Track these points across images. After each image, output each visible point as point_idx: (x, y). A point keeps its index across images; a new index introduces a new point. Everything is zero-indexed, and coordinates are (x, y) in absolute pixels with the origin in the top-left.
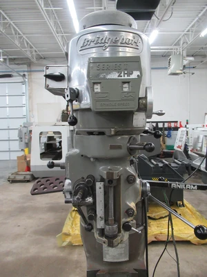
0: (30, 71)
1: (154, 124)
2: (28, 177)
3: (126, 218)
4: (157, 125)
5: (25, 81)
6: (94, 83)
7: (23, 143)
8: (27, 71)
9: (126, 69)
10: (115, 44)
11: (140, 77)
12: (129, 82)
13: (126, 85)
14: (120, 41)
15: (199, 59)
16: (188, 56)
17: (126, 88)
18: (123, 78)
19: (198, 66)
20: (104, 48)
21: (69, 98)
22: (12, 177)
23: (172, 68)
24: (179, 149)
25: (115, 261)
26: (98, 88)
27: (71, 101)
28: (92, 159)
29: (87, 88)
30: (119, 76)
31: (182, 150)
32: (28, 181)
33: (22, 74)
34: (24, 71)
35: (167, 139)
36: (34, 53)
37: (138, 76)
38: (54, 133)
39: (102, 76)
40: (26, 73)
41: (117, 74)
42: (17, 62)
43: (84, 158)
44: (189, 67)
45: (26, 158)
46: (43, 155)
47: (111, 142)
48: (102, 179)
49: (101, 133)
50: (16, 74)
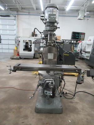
1: (70, 41)
2: (18, 58)
3: (53, 41)
4: (71, 41)
5: (16, 19)
6: (49, 18)
7: (17, 44)
8: (17, 14)
11: (56, 17)
15: (92, 13)
16: (87, 11)
18: (53, 17)
19: (91, 16)
22: (12, 57)
23: (80, 17)
27: (45, 21)
31: (79, 51)
33: (14, 15)
34: (15, 14)
35: (75, 48)
36: (20, 6)
38: (29, 41)
40: (16, 15)
42: (12, 10)
43: (47, 30)
44: (88, 17)
45: (17, 51)
46: (24, 50)
47: (51, 27)
48: (49, 34)
49: (50, 26)
50: (12, 15)
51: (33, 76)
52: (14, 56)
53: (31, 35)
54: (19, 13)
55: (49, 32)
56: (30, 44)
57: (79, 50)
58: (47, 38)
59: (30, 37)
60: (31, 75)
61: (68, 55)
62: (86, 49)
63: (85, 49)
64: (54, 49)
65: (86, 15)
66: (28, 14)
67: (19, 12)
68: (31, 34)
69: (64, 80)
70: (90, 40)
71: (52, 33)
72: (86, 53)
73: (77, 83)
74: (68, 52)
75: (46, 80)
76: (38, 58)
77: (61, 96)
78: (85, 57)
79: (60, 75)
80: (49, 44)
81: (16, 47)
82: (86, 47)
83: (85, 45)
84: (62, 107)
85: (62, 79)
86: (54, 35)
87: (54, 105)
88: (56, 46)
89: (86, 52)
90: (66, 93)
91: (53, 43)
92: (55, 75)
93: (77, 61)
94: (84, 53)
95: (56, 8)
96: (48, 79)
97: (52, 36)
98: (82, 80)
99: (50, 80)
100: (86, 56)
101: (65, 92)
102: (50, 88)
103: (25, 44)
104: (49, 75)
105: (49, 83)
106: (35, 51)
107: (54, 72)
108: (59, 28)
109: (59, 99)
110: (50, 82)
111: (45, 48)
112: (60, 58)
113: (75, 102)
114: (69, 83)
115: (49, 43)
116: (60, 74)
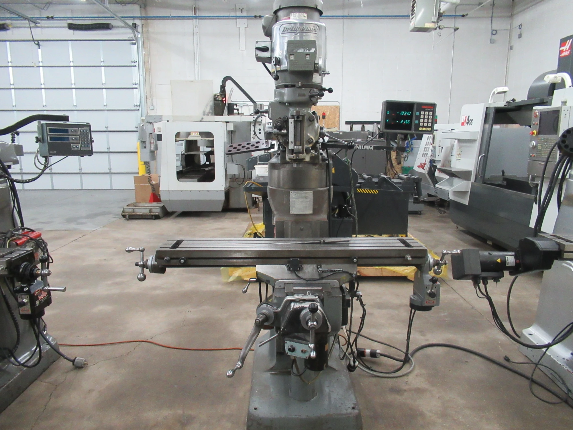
0: (147, 18)
2: (157, 211)
3: (308, 145)
5: (136, 38)
6: (291, 55)
7: (147, 150)
8: (141, 18)
9: (308, 47)
10: (302, 31)
11: (315, 52)
12: (309, 55)
13: (308, 56)
14: (305, 30)
17: (308, 58)
18: (306, 52)
19: (471, 13)
20: (296, 34)
21: (275, 63)
22: (129, 210)
23: (418, 18)
24: (421, 170)
25: (301, 213)
26: (292, 58)
27: (275, 65)
28: (286, 104)
29: (286, 57)
30: (304, 51)
31: (425, 171)
32: (157, 217)
33: (130, 22)
34: (134, 18)
37: (314, 51)
38: (201, 134)
39: (294, 51)
40: (138, 22)
41: (303, 50)
43: (282, 103)
44: (455, 16)
45: (150, 180)
46: (181, 175)
47: (299, 91)
48: (293, 117)
49: (293, 86)
50: (119, 23)
51: (229, 289)
52: (135, 205)
53: (208, 110)
54: (153, 12)
55: (293, 111)
56: (204, 149)
57: (422, 166)
58: (284, 131)
59: (206, 118)
60: (220, 287)
61: (376, 192)
62: (453, 159)
63: (447, 161)
64: (315, 172)
65: (448, 10)
66: (191, 13)
67: (149, 8)
68: (208, 103)
69: (359, 298)
70: (469, 121)
71: (304, 111)
72: (456, 180)
73: (414, 306)
74: (373, 177)
75: (289, 298)
76: (244, 210)
77: (351, 368)
78: (451, 197)
79: (344, 277)
80: (293, 156)
81: (145, 163)
82: (455, 152)
83: (447, 144)
84: (356, 411)
85: (353, 292)
86: (313, 118)
87: (326, 402)
88: (324, 160)
89: (452, 174)
90: (373, 354)
91: (308, 151)
92: (322, 278)
93: (416, 213)
94: (448, 177)
95: (316, 9)
96: (296, 297)
97: (306, 123)
98: (433, 295)
99: (305, 301)
100: (456, 193)
101: (368, 351)
102: (307, 331)
103: (182, 149)
104: (300, 278)
105: (303, 312)
106: (232, 179)
107: (319, 265)
108: (330, 91)
109: (344, 377)
110: (303, 308)
111: (276, 171)
112: (340, 207)
113: (410, 390)
114: (384, 311)
115: (292, 152)
116: (344, 272)
